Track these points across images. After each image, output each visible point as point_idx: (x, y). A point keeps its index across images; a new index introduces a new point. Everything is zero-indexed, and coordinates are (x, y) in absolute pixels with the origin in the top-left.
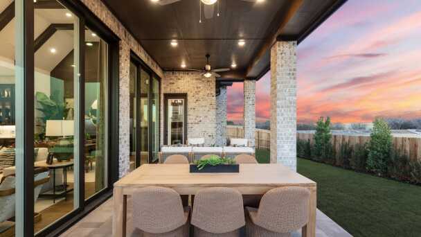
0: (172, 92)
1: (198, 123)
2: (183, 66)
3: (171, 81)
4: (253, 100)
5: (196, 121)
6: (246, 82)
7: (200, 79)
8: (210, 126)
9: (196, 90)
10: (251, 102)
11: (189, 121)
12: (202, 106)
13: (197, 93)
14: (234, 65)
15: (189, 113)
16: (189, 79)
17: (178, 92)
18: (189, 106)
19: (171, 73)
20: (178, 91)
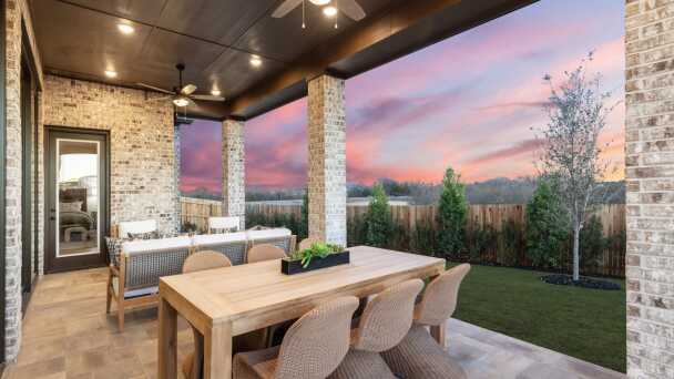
0: (69, 124)
1: (136, 192)
2: (111, 73)
3: (68, 100)
4: (240, 154)
5: (133, 188)
6: (229, 122)
7: (139, 106)
8: (163, 196)
9: (132, 125)
10: (237, 157)
11: (115, 187)
12: (145, 159)
13: (136, 132)
14: (216, 92)
15: (114, 171)
16: (115, 102)
17: (87, 126)
18: (115, 157)
19: (68, 82)
20: (85, 124)
